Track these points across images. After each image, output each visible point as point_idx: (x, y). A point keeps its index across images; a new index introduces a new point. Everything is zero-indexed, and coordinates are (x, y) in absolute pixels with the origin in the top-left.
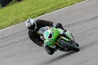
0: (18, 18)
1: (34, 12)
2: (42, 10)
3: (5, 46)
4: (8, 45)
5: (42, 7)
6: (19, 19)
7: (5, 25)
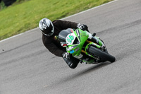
0: (28, 22)
1: (52, 13)
2: (63, 11)
3: (10, 62)
4: (13, 61)
5: (63, 6)
6: (29, 24)
7: (10, 33)
